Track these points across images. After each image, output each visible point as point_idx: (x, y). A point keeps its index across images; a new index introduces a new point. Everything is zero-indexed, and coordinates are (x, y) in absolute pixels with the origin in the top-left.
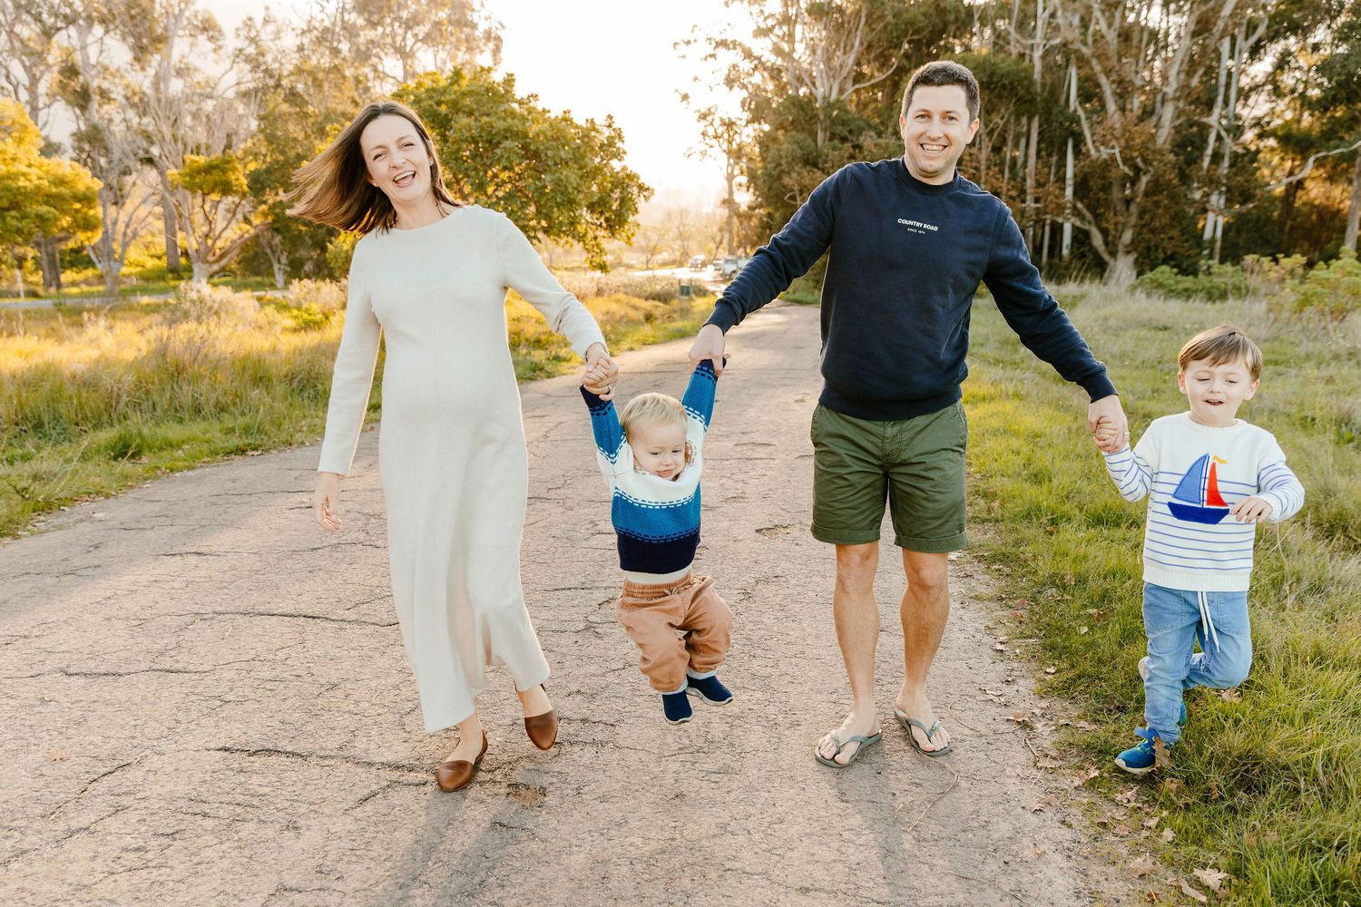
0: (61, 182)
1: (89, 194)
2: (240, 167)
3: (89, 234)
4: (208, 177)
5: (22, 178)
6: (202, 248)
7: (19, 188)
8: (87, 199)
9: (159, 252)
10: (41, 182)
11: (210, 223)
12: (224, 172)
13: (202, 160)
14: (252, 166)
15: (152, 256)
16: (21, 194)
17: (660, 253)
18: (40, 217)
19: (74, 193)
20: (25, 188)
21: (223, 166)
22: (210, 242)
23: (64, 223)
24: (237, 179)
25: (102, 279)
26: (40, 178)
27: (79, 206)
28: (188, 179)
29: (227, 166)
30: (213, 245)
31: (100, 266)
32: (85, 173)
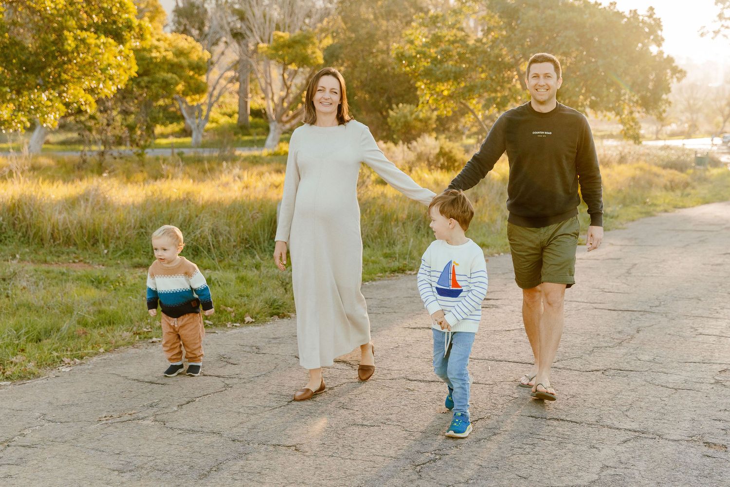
0: (180, 53)
1: (201, 63)
2: (316, 41)
3: (197, 97)
4: (290, 51)
5: (154, 51)
6: (279, 109)
7: (151, 58)
8: (198, 68)
10: (167, 53)
11: (288, 88)
12: (305, 46)
13: (286, 35)
14: (328, 41)
15: (224, 114)
16: (152, 63)
17: (670, 124)
18: (164, 81)
19: (190, 63)
20: (156, 58)
21: (303, 41)
22: (285, 105)
23: (180, 87)
24: (314, 53)
25: (186, 132)
26: (166, 50)
27: (191, 73)
28: (273, 52)
29: (307, 41)
30: (288, 107)
31: (189, 121)
32: (199, 46)
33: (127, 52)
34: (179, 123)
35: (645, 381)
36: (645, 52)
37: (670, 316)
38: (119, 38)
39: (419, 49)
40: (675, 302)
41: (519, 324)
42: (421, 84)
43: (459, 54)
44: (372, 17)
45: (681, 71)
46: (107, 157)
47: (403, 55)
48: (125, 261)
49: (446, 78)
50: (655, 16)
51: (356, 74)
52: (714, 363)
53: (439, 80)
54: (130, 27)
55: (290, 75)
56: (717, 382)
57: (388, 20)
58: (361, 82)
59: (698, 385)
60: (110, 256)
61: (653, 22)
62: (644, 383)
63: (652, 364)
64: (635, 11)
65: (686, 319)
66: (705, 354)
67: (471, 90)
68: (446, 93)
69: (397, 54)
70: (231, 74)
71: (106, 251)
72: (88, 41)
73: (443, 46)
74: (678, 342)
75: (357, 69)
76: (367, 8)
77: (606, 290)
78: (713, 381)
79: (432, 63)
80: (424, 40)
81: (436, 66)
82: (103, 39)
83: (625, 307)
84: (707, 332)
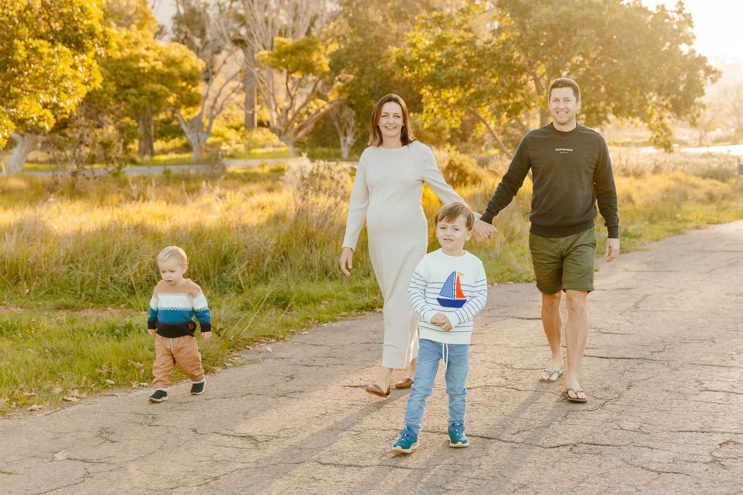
0: (171, 62)
1: (194, 73)
2: (322, 47)
3: (191, 109)
4: (294, 58)
5: (142, 60)
6: (283, 121)
7: (139, 69)
8: (191, 78)
9: (236, 124)
10: (156, 63)
11: (292, 99)
12: (309, 52)
13: (289, 41)
14: (334, 47)
15: (230, 127)
16: (140, 73)
17: (714, 129)
18: (153, 93)
19: (181, 72)
20: (144, 68)
21: (307, 47)
22: (290, 116)
23: (171, 100)
24: (319, 59)
25: (187, 148)
26: (156, 60)
27: (184, 84)
28: (275, 59)
29: (311, 47)
30: (293, 119)
31: (189, 136)
32: (192, 55)
33: (90, 61)
34: (181, 138)
35: (623, 460)
36: (673, 52)
37: (673, 364)
38: (78, 46)
39: (422, 52)
40: (684, 345)
41: (485, 379)
42: (425, 92)
43: (466, 57)
44: (381, 19)
45: (715, 71)
46: (80, 177)
47: (404, 60)
48: (48, 302)
49: (451, 83)
50: (684, 12)
51: (364, 82)
52: (715, 432)
53: (443, 86)
54: (92, 34)
55: (294, 84)
56: (715, 460)
57: (398, 23)
58: (370, 90)
59: (688, 467)
60: (32, 296)
61: (683, 18)
62: (621, 463)
63: (636, 434)
64: (663, 6)
65: (692, 368)
66: (706, 418)
67: (479, 96)
68: (452, 100)
69: (397, 59)
70: (234, 84)
71: (27, 291)
72: (40, 50)
73: (449, 48)
74: (675, 401)
75: (366, 76)
76: (376, 10)
77: (604, 331)
78: (709, 459)
79: (436, 68)
80: (428, 43)
81: (440, 71)
82: (60, 47)
83: (620, 353)
84: (713, 386)
